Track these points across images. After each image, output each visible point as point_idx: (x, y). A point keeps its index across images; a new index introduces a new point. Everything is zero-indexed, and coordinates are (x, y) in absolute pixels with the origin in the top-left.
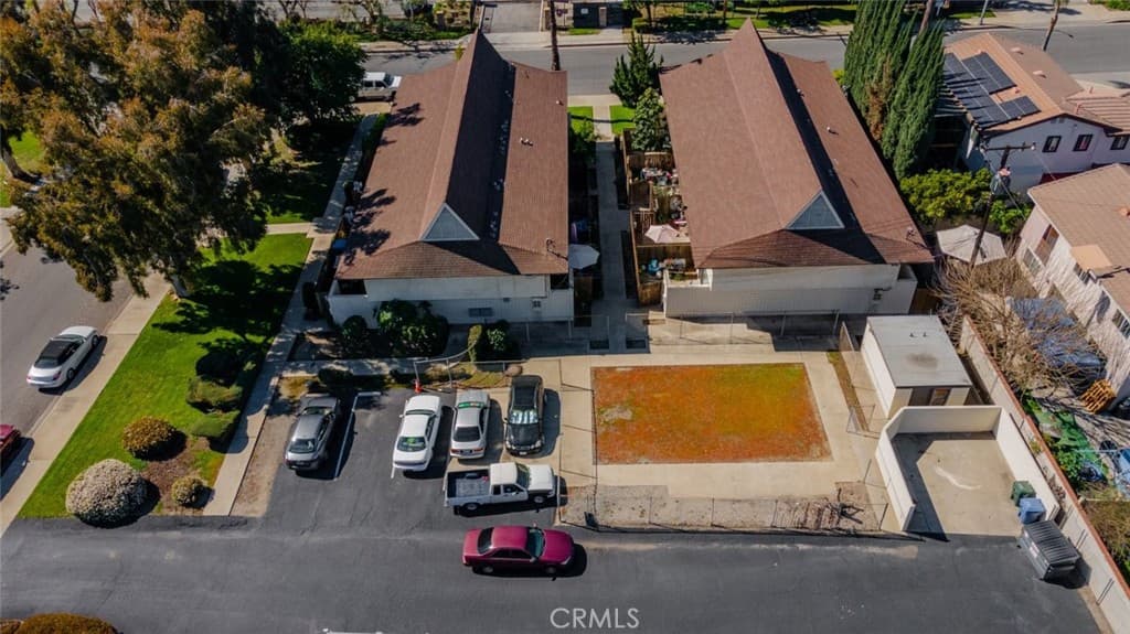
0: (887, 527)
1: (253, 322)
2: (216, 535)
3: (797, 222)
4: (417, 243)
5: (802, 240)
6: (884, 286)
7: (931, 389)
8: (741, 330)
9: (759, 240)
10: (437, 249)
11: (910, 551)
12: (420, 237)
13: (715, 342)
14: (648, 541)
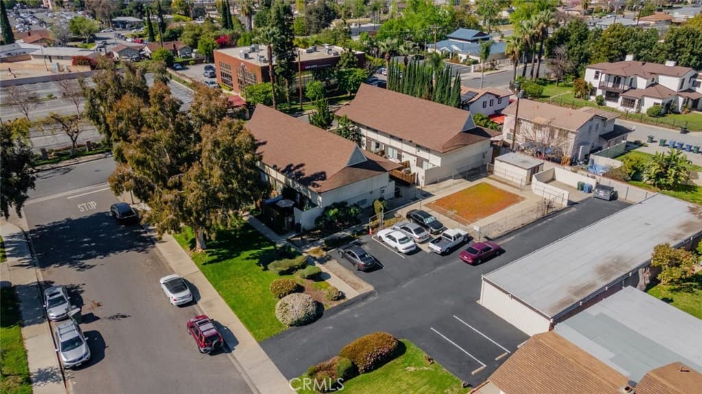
0: (563, 207)
1: (256, 244)
2: (363, 304)
3: (464, 128)
4: (345, 168)
5: (468, 134)
6: (485, 151)
7: (535, 168)
8: (451, 181)
9: (455, 138)
10: (354, 169)
11: (574, 209)
12: (345, 165)
13: (450, 186)
14: (510, 236)
